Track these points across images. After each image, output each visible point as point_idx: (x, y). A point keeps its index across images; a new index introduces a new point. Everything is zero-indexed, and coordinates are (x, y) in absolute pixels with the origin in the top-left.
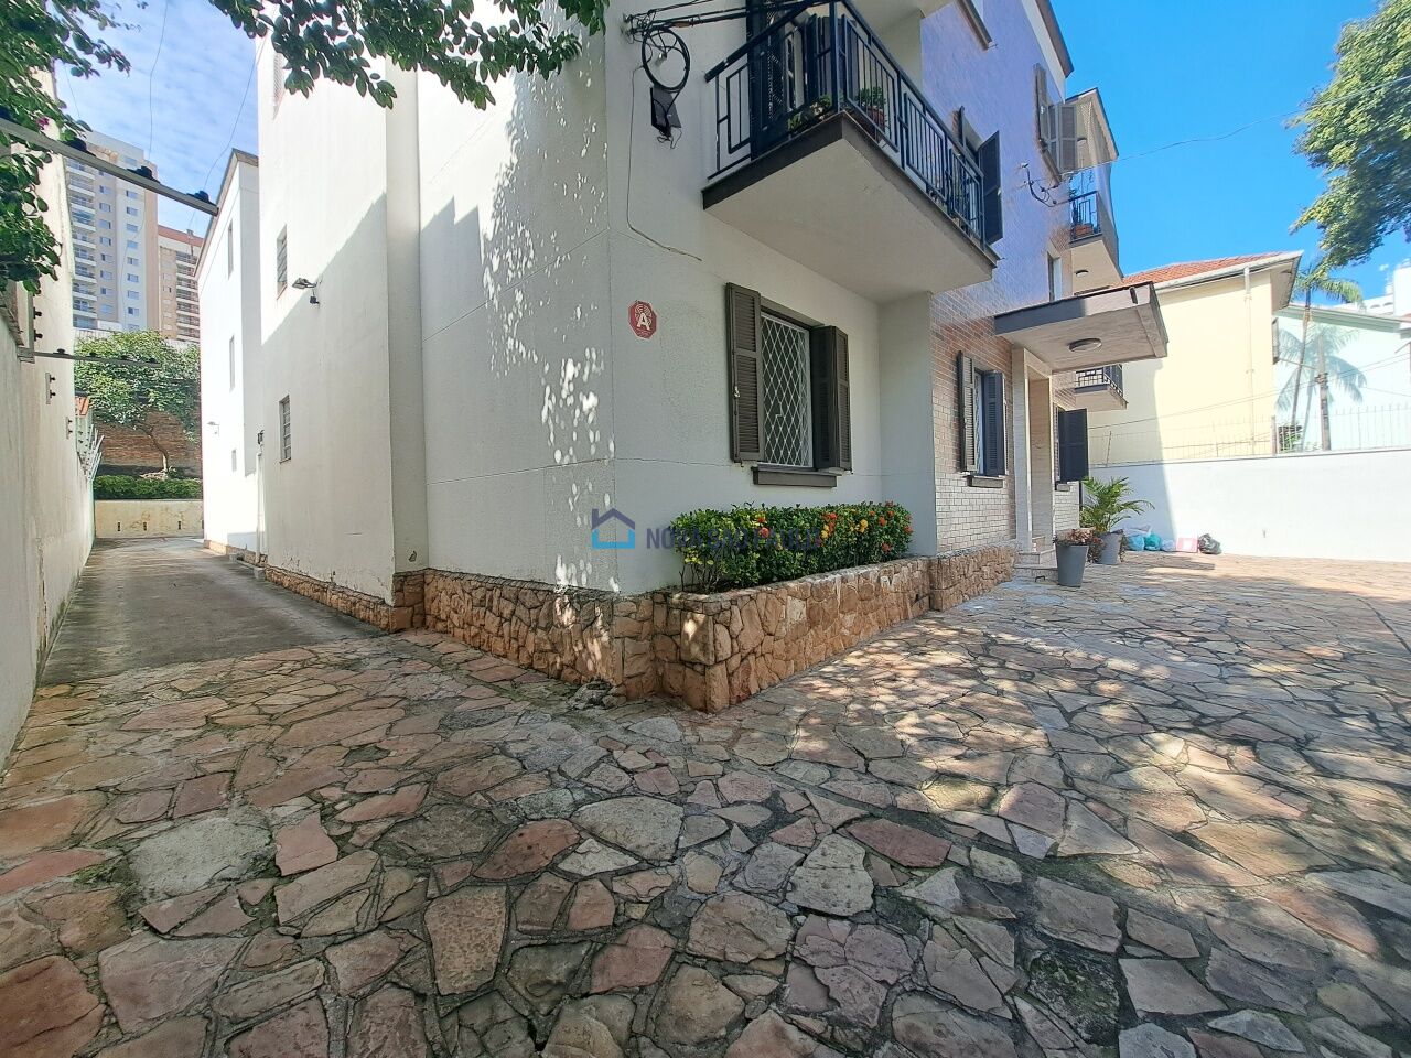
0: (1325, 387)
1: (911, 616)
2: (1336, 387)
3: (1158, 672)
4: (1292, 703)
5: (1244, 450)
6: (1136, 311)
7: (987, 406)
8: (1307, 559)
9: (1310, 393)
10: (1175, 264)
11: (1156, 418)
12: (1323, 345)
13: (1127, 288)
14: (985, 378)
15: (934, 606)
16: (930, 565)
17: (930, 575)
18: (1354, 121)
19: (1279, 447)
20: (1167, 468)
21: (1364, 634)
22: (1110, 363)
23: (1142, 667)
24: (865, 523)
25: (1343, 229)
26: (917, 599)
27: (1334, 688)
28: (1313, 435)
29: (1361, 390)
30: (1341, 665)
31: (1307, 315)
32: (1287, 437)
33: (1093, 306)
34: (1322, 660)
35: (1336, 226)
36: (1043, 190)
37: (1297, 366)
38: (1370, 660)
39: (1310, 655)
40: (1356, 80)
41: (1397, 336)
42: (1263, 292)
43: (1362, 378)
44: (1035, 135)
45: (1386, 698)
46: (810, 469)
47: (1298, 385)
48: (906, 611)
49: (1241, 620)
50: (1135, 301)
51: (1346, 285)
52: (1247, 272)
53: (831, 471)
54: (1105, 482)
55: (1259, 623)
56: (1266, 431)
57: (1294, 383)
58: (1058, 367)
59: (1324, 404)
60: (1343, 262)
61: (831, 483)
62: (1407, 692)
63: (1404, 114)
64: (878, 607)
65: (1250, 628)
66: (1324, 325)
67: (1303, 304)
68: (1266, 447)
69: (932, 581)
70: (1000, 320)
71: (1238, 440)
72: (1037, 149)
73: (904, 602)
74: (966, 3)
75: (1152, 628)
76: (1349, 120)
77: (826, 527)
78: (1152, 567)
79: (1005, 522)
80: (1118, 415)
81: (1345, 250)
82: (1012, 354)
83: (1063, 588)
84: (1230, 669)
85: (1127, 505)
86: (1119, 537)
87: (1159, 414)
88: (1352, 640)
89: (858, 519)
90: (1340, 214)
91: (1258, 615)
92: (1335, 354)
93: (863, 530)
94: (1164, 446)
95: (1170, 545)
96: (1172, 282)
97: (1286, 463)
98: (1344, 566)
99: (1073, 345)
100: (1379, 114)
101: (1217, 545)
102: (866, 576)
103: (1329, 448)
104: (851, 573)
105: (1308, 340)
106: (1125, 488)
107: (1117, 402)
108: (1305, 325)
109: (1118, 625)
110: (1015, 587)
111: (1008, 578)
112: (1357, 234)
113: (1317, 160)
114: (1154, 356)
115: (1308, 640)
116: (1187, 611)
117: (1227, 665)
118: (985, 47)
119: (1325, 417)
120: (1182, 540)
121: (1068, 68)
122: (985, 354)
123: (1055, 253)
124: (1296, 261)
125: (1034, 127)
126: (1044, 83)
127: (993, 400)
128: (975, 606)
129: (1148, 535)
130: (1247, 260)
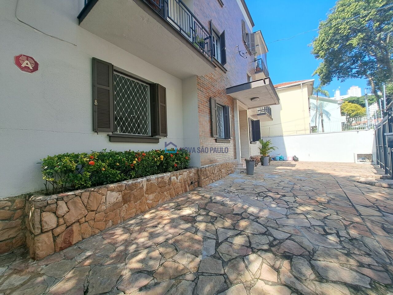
0: (322, 117)
1: (188, 190)
2: (325, 117)
3: (265, 214)
4: (309, 228)
5: (303, 132)
6: (265, 87)
7: (225, 117)
8: (319, 162)
9: (319, 118)
10: (285, 82)
11: (281, 123)
12: (321, 106)
13: (262, 79)
14: (225, 108)
15: (199, 185)
16: (198, 171)
17: (198, 174)
18: (324, 45)
19: (311, 132)
20: (284, 137)
21: (334, 191)
22: (265, 106)
23: (260, 211)
24: (162, 157)
25: (324, 76)
26: (192, 183)
27: (325, 218)
28: (320, 128)
29: (330, 117)
30: (327, 205)
31: (317, 99)
32: (314, 129)
33: (254, 85)
34: (321, 203)
35: (322, 75)
36: (243, 54)
37: (316, 112)
38: (336, 202)
39: (317, 201)
40: (323, 35)
41: (337, 105)
42: (305, 90)
43: (330, 115)
44: (242, 39)
45: (342, 222)
46: (150, 136)
47: (316, 116)
48: (186, 188)
49: (297, 187)
50: (265, 84)
51: (326, 91)
52: (301, 84)
53: (157, 137)
54: (265, 141)
55: (303, 188)
56: (308, 127)
57: (315, 115)
58: (250, 107)
59: (322, 121)
60: (324, 84)
61: (157, 141)
62: (349, 218)
63: (335, 44)
64: (170, 189)
65: (300, 190)
66: (321, 101)
67: (316, 96)
68: (308, 132)
69: (199, 176)
70: (229, 89)
71: (301, 130)
72: (243, 44)
73: (185, 186)
74: (220, 1)
75: (269, 191)
76: (323, 45)
77: (136, 159)
78: (279, 166)
79: (233, 154)
80: (270, 123)
81: (324, 81)
82: (233, 101)
83: (248, 175)
84: (291, 210)
85: (271, 148)
86: (268, 158)
87: (282, 122)
88: (330, 193)
89: (159, 155)
90: (323, 72)
91: (303, 184)
92: (324, 109)
93: (162, 159)
94: (283, 131)
95: (286, 159)
96: (283, 87)
97: (314, 136)
98: (329, 164)
99: (252, 99)
100: (329, 44)
101: (298, 158)
102: (163, 178)
103: (324, 132)
104: (153, 177)
105: (318, 105)
106: (270, 143)
107: (270, 119)
108: (317, 101)
109: (258, 190)
110: (233, 175)
111: (232, 172)
112: (327, 77)
113: (316, 57)
114: (275, 104)
115: (317, 194)
116: (282, 184)
117: (289, 208)
118: (222, 7)
119: (322, 124)
120: (289, 157)
121: (253, 25)
122: (223, 100)
123: (250, 75)
124: (313, 82)
125: (242, 37)
126: (245, 26)
127: (226, 115)
128: (216, 184)
129: (280, 156)
130: (301, 81)
